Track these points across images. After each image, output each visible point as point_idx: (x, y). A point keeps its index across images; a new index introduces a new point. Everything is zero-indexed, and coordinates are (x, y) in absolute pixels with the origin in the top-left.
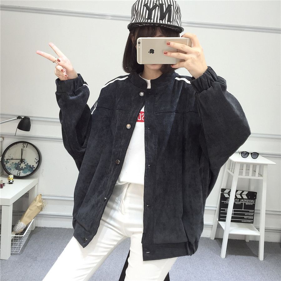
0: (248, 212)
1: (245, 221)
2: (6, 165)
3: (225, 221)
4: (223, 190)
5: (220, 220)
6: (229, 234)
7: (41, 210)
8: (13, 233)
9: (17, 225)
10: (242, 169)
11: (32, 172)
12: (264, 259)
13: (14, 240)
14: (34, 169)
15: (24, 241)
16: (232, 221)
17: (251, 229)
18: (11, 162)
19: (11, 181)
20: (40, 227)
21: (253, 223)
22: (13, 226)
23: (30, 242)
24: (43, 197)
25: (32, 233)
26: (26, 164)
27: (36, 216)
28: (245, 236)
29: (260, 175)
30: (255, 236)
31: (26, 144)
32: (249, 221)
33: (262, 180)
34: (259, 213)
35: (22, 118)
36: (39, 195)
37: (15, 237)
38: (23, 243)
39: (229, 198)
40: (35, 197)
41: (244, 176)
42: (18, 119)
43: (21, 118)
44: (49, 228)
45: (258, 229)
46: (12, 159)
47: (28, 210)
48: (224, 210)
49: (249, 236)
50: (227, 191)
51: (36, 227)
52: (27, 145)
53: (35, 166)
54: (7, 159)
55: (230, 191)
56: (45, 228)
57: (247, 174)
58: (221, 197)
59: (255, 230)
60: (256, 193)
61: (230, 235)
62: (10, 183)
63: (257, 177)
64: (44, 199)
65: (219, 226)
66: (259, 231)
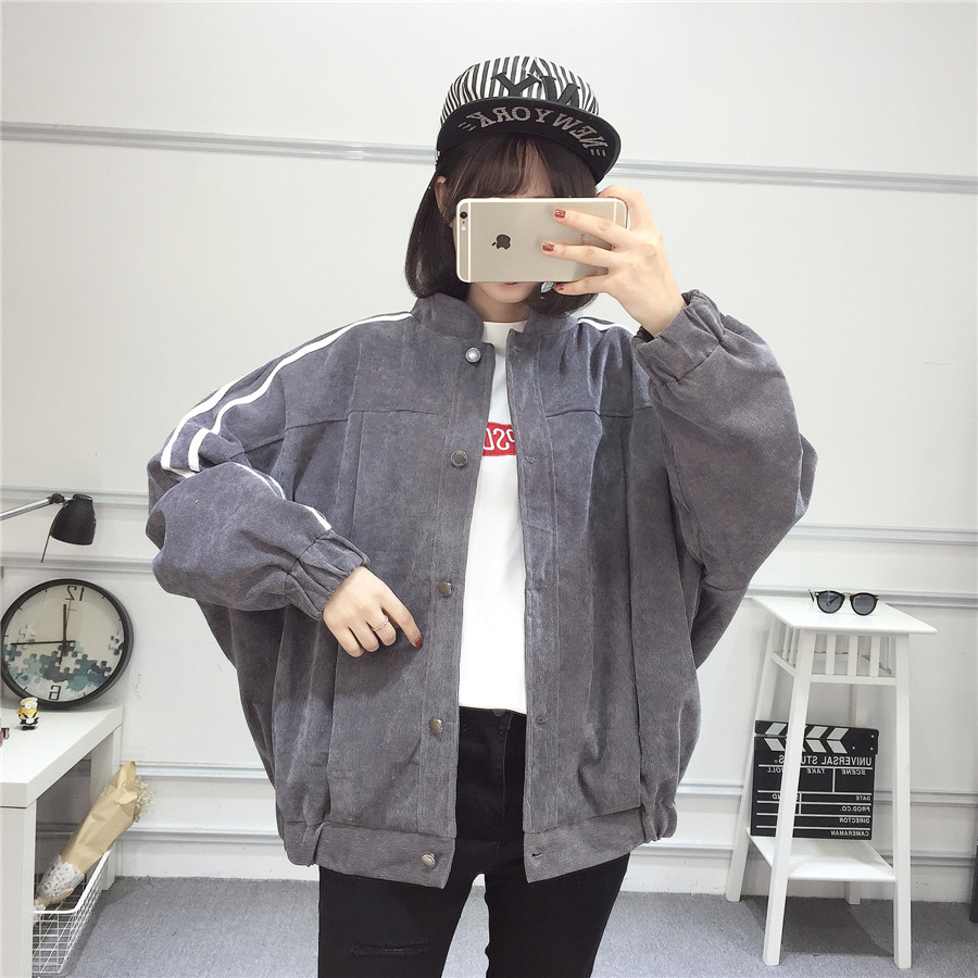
0: (852, 799)
1: (842, 833)
2: (12, 665)
3: (772, 833)
4: (762, 727)
5: (755, 832)
6: (790, 881)
7: (136, 817)
8: (37, 901)
9: (52, 872)
10: (820, 651)
11: (101, 684)
12: (913, 962)
13: (42, 927)
14: (106, 674)
15: (77, 929)
16: (796, 834)
17: (865, 858)
18: (27, 652)
19: (30, 721)
20: (131, 880)
21: (869, 838)
22: (39, 878)
23: (96, 932)
24: (140, 772)
25: (105, 899)
26: (80, 657)
27: (118, 840)
28: (846, 884)
29: (887, 670)
30: (879, 885)
31: (79, 588)
32: (858, 831)
33: (893, 687)
34: (890, 803)
35: (67, 499)
36: (128, 765)
37: (46, 917)
38: (75, 936)
39: (783, 753)
40: (114, 771)
41: (829, 677)
42: (51, 503)
43: (63, 500)
44: (162, 880)
45: (888, 858)
46: (31, 643)
47: (90, 820)
48: (769, 796)
49: (859, 884)
50: (774, 730)
51: (118, 879)
52: (83, 590)
53: (113, 662)
54: (14, 645)
55: (785, 731)
56: (149, 880)
57: (841, 667)
58: (755, 751)
59: (878, 863)
60: (876, 733)
61: (792, 883)
62: (25, 728)
63: (874, 678)
64: (144, 778)
65: (753, 854)
66: (892, 865)
